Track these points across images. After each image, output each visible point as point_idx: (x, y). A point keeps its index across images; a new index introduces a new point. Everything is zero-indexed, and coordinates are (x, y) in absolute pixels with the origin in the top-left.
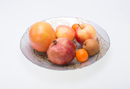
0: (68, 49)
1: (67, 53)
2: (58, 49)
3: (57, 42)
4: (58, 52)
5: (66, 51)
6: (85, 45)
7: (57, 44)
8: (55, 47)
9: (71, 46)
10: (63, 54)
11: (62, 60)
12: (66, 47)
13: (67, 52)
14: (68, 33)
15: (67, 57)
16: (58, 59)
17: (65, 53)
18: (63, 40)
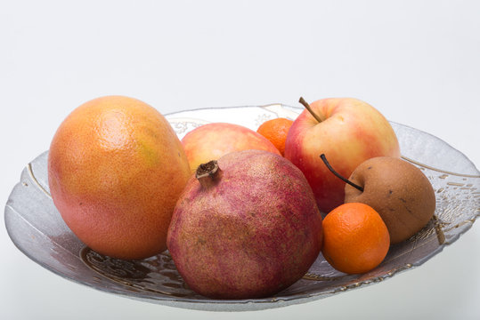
0: (289, 195)
1: (286, 213)
2: (235, 203)
4: (235, 214)
7: (225, 180)
8: (215, 196)
10: (266, 223)
11: (264, 255)
12: (274, 183)
13: (283, 212)
15: (289, 235)
16: (241, 252)
17: (277, 214)
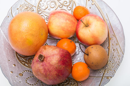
0: (60, 71)
3: (44, 58)
4: (44, 74)
5: (56, 74)
6: (88, 55)
7: (45, 61)
9: (64, 66)
10: (52, 78)
14: (66, 28)
18: (53, 55)
